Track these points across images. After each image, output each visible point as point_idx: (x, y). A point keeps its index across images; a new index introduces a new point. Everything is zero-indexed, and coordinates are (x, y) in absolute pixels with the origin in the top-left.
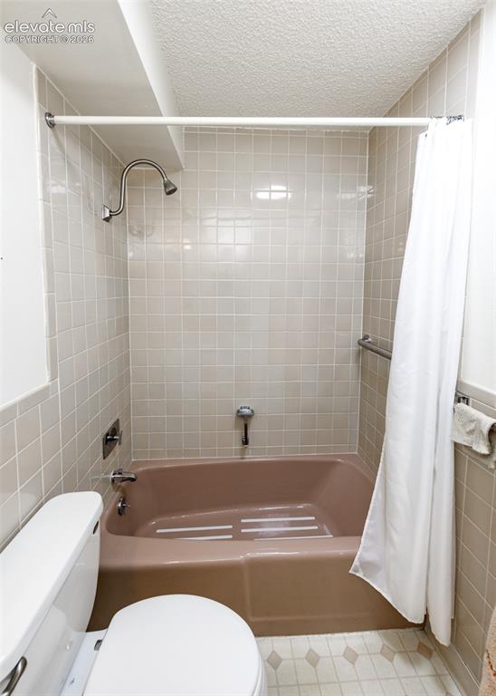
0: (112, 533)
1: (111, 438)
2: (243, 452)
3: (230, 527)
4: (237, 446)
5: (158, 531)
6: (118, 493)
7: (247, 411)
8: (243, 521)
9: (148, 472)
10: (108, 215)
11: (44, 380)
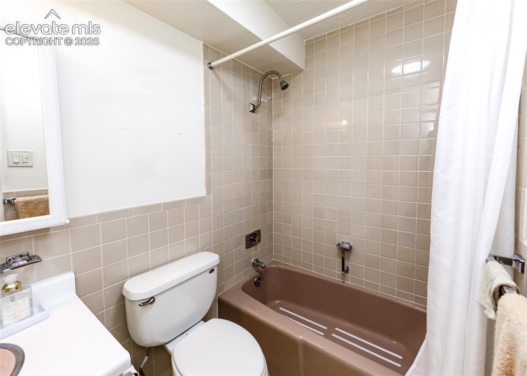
0: (244, 291)
1: (253, 239)
2: (344, 277)
3: (326, 328)
4: (338, 271)
5: (280, 308)
6: (257, 273)
7: (347, 246)
8: (336, 329)
9: (280, 269)
10: (251, 109)
11: (203, 193)
